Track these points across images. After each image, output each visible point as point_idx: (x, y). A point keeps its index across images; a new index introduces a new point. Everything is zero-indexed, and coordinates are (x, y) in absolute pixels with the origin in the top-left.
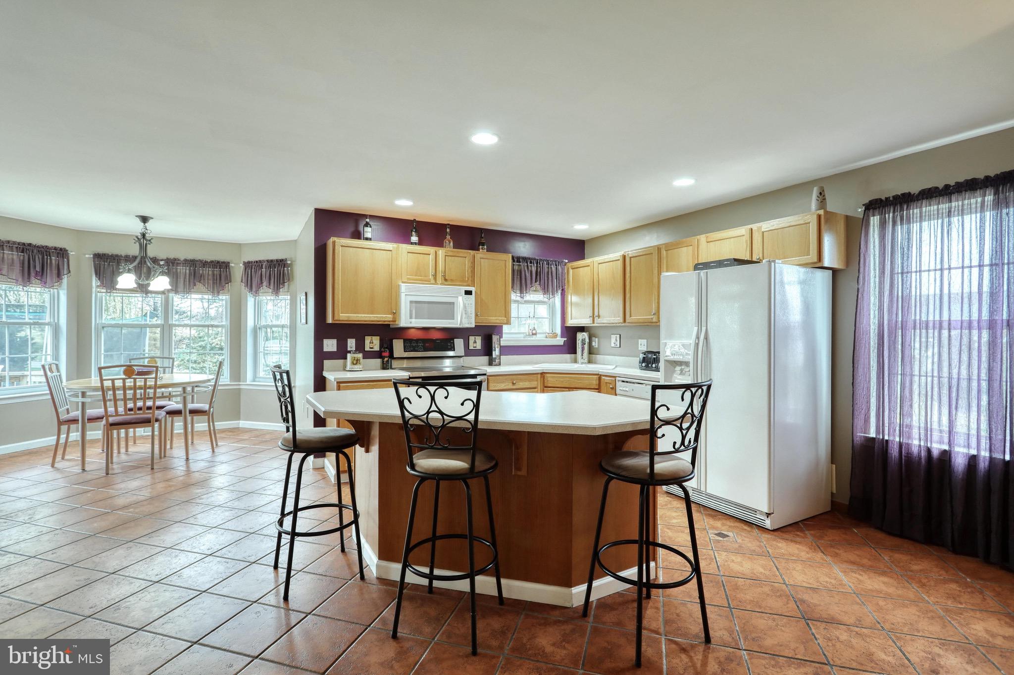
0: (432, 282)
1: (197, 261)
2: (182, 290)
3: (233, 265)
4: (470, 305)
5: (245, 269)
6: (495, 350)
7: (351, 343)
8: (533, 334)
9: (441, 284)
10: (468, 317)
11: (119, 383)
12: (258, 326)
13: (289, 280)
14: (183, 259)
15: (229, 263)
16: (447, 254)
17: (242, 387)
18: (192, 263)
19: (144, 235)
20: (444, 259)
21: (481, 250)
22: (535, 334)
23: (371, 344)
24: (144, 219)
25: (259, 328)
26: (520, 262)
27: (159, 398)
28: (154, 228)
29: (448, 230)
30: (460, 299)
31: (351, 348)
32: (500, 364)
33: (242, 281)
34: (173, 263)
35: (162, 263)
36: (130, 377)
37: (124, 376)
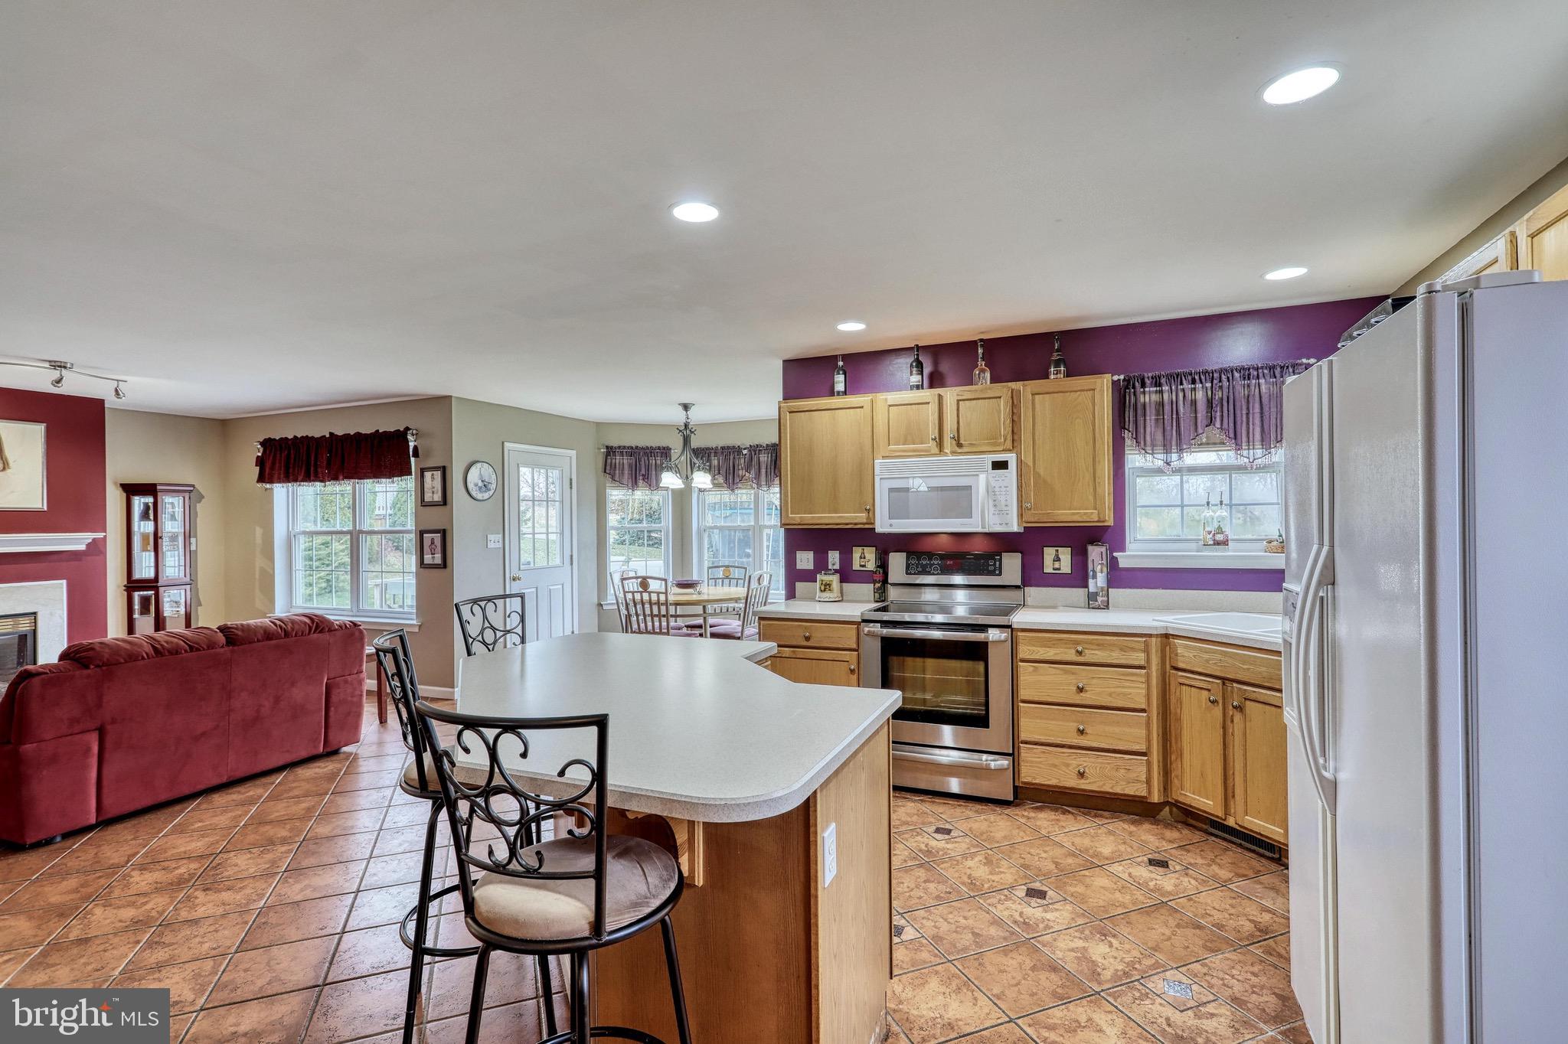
0: (933, 452)
2: (765, 483)
4: (1003, 489)
6: (1095, 577)
7: (834, 558)
8: (1217, 543)
9: (953, 453)
10: (1001, 512)
11: (638, 597)
16: (961, 398)
19: (686, 426)
20: (955, 408)
21: (1052, 377)
22: (1225, 543)
23: (863, 560)
24: (686, 407)
26: (1160, 385)
27: (711, 615)
28: (696, 416)
29: (980, 351)
30: (982, 477)
31: (834, 564)
32: (1107, 607)
34: (755, 451)
35: (745, 452)
36: (646, 591)
37: (641, 589)
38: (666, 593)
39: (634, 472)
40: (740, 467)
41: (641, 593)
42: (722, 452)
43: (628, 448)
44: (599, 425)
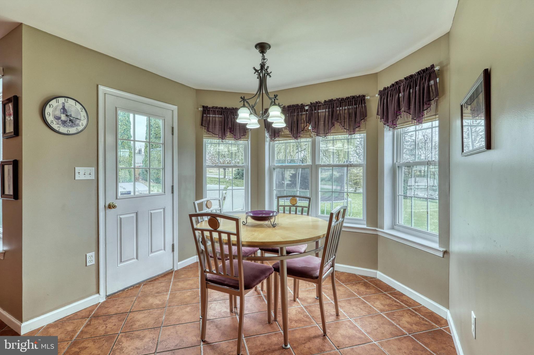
1: (335, 100)
2: (323, 132)
3: (368, 97)
5: (381, 98)
11: (207, 235)
12: (397, 164)
13: (437, 95)
14: (323, 101)
15: (364, 96)
17: (380, 234)
18: (330, 104)
19: (263, 67)
24: (262, 48)
25: (399, 167)
33: (378, 114)
34: (315, 107)
35: (307, 108)
36: (215, 230)
37: (210, 228)
38: (238, 234)
39: (223, 127)
40: (302, 121)
41: (211, 232)
42: (288, 110)
43: (219, 108)
44: (198, 92)
